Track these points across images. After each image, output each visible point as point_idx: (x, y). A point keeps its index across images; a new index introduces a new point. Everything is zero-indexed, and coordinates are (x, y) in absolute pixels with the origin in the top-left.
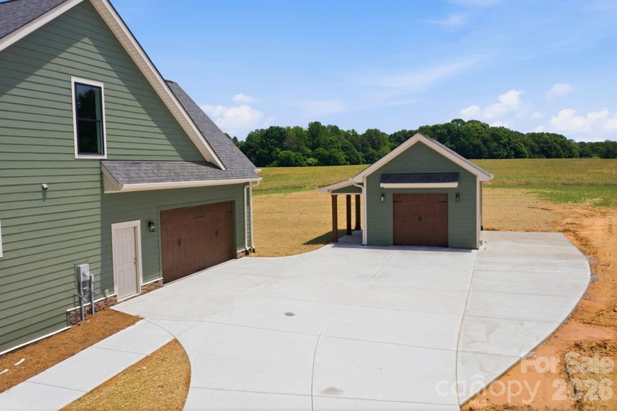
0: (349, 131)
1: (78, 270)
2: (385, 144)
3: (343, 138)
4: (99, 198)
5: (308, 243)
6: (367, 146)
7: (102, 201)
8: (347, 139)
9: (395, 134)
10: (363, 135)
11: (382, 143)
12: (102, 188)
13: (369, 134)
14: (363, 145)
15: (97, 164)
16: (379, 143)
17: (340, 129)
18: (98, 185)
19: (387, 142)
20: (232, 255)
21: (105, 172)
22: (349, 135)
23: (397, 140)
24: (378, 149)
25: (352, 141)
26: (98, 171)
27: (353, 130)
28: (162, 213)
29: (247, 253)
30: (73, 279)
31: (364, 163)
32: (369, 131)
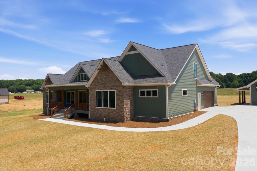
0: (218, 74)
1: (194, 101)
2: (235, 79)
3: (215, 77)
4: (196, 87)
5: (231, 105)
6: (227, 80)
7: (197, 88)
8: (217, 77)
9: (240, 75)
10: (225, 76)
11: (234, 79)
12: (196, 85)
13: (228, 75)
14: (225, 80)
15: (196, 80)
16: (233, 79)
17: (214, 73)
18: (196, 84)
19: (236, 78)
20: (213, 106)
21: (197, 81)
22: (218, 76)
23: (241, 78)
24: (232, 81)
25: (220, 78)
26: (196, 81)
27: (220, 74)
28: (204, 92)
29: (216, 105)
30: (193, 103)
31: (226, 88)
32: (228, 74)
